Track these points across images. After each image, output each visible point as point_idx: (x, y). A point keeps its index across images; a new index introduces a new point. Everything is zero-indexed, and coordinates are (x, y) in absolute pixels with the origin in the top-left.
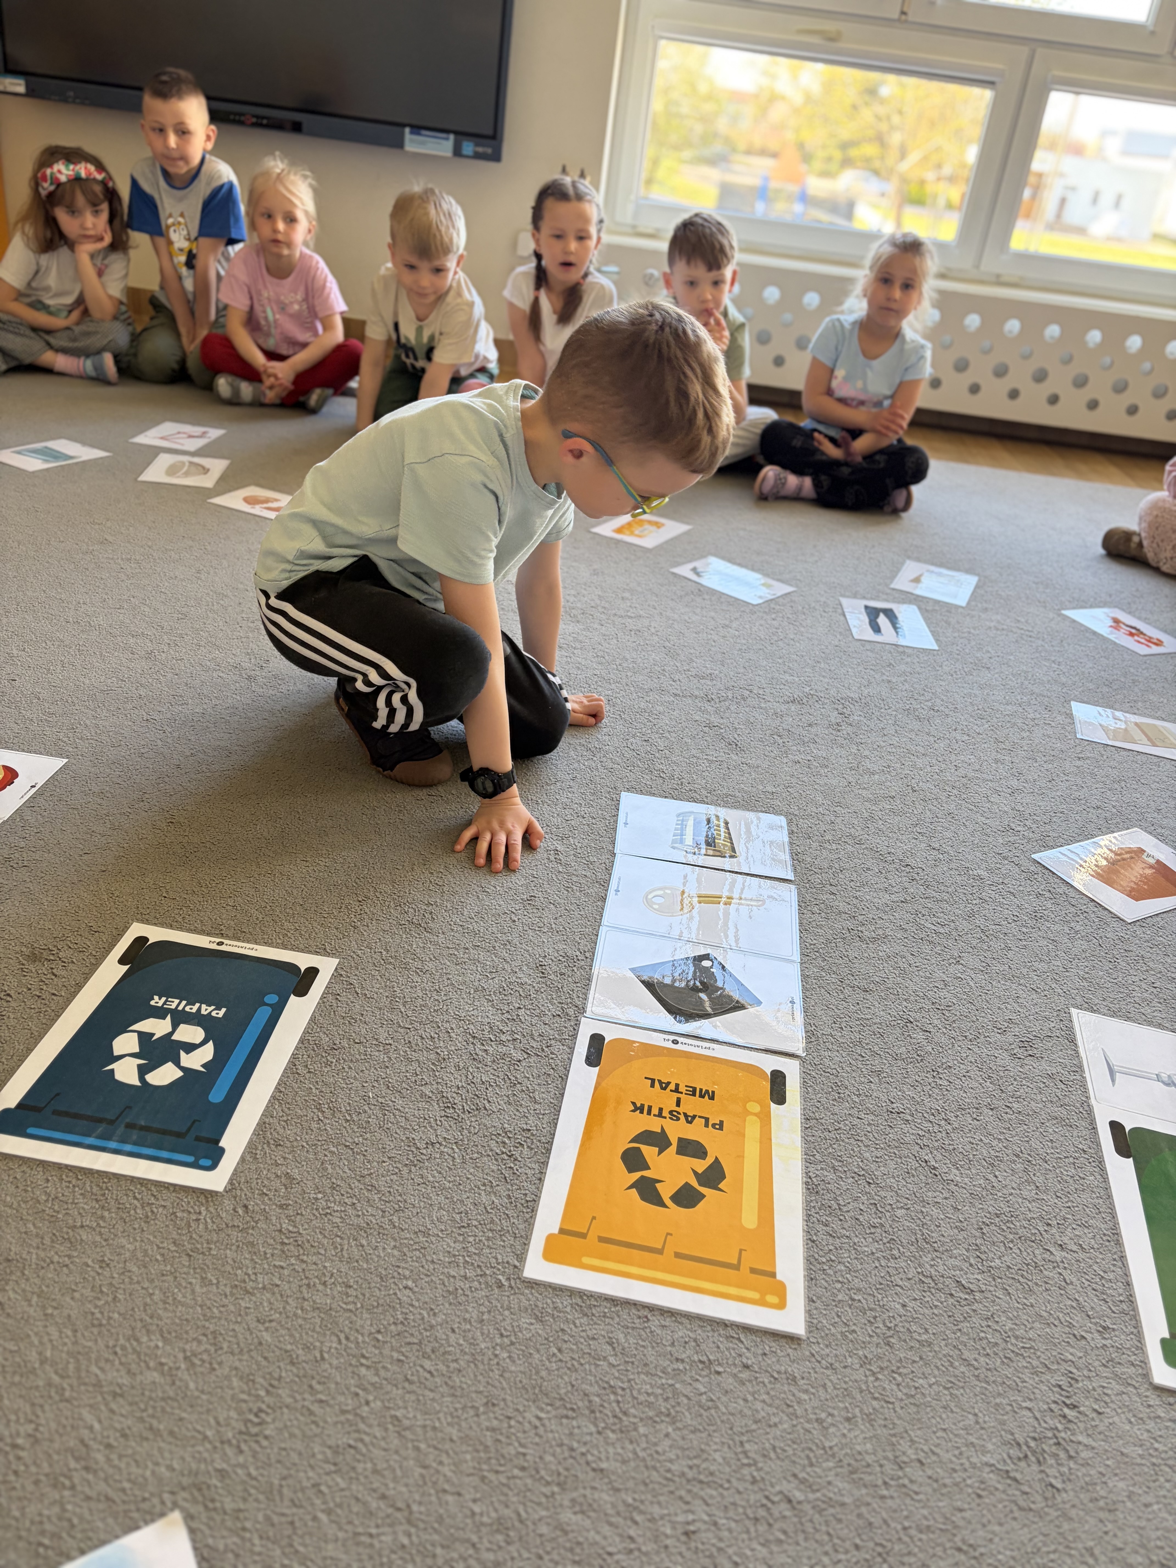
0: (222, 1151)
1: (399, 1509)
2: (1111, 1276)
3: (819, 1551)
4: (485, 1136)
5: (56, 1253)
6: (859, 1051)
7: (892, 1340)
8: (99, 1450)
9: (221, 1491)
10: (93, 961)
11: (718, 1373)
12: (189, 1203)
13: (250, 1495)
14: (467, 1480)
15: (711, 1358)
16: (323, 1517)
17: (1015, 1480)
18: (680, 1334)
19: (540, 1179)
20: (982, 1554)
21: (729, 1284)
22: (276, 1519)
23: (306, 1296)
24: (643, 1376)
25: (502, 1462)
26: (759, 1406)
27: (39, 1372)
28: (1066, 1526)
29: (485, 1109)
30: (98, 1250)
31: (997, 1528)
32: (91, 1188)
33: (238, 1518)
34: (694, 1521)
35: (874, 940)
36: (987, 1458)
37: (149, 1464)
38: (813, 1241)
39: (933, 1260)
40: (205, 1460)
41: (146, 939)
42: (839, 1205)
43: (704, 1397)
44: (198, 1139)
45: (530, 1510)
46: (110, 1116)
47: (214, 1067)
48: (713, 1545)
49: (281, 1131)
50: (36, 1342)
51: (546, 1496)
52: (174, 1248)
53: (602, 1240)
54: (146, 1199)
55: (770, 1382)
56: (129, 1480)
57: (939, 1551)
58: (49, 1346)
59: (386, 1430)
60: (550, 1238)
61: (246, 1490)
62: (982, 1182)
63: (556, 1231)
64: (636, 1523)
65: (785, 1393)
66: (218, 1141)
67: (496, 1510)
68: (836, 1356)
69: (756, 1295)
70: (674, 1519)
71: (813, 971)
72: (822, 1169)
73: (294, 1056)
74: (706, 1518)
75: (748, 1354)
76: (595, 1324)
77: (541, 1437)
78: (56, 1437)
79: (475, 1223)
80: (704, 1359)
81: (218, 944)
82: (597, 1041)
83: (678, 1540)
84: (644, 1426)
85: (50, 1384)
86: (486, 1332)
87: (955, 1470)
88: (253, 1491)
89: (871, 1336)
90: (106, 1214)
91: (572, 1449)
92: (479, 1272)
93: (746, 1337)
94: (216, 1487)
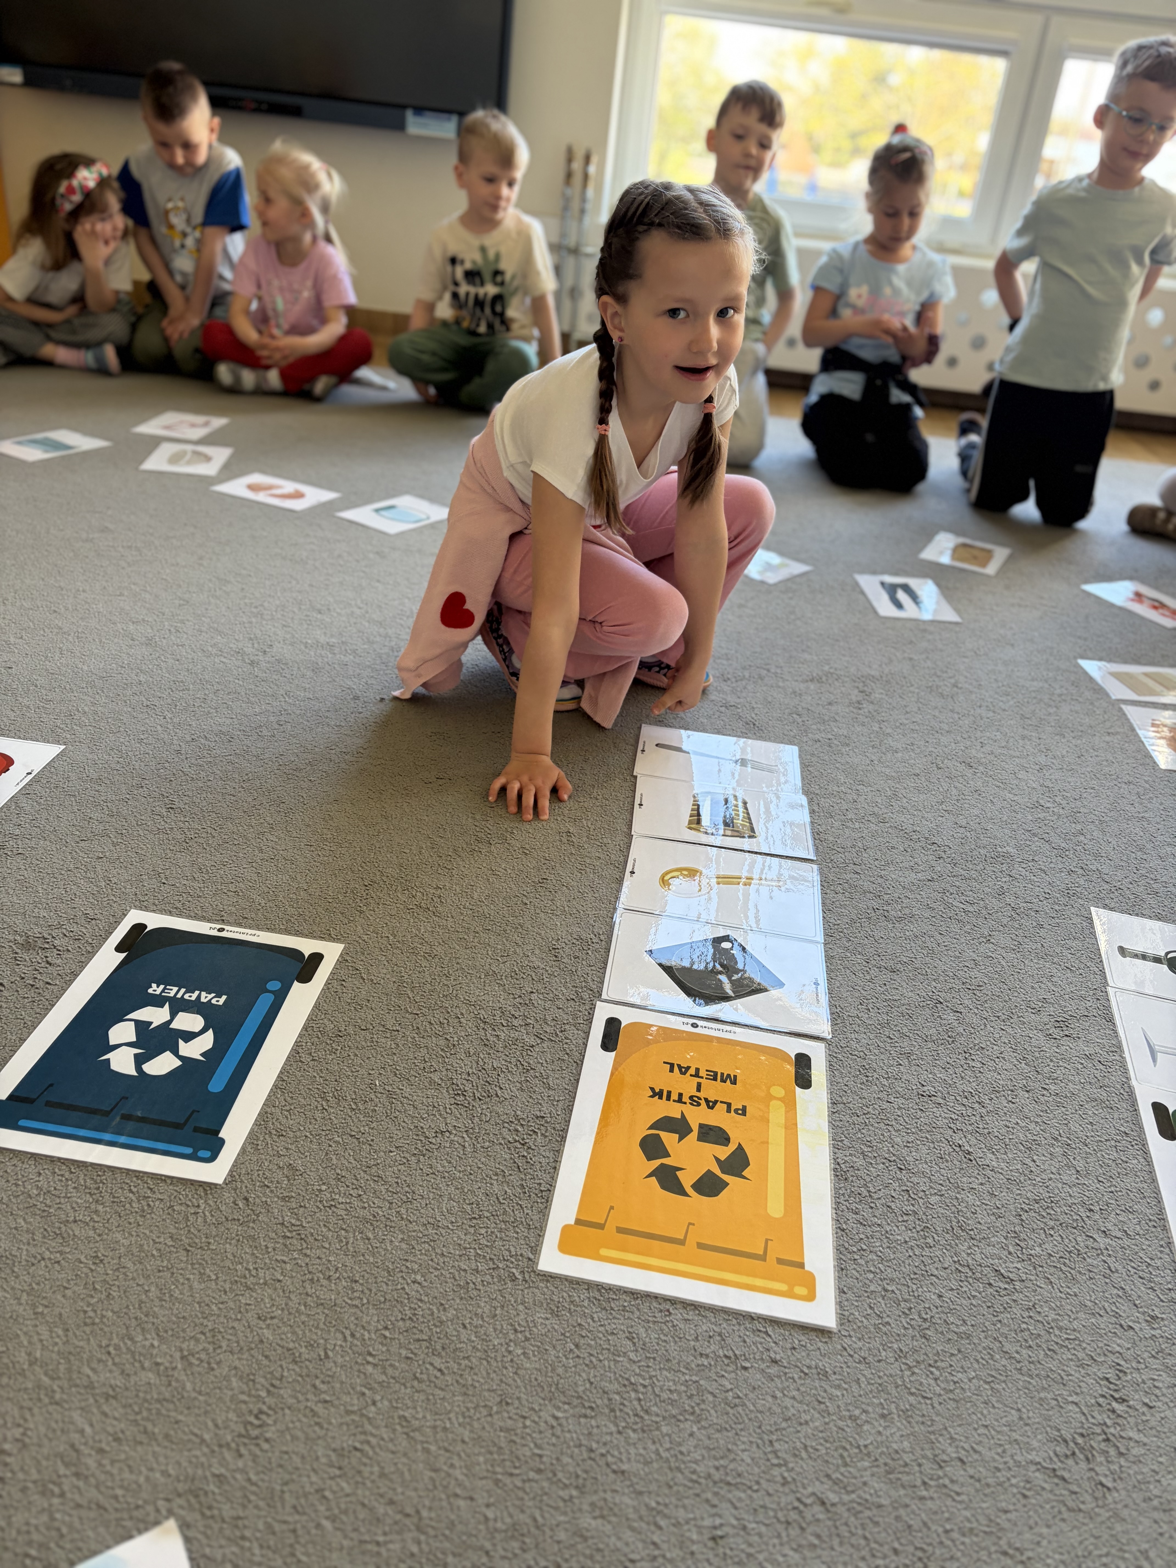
0: (222, 1142)
1: (408, 1515)
2: (1159, 1263)
3: (855, 1556)
4: (497, 1124)
5: (48, 1249)
6: (887, 1033)
7: (927, 1332)
8: (90, 1455)
9: (219, 1498)
10: (89, 949)
11: (745, 1368)
12: (187, 1195)
13: (250, 1501)
14: (480, 1483)
15: (737, 1352)
16: (327, 1524)
17: (1063, 1479)
18: (704, 1328)
19: (555, 1168)
20: (1029, 1559)
21: (755, 1275)
22: (277, 1527)
23: (309, 1291)
24: (665, 1372)
25: (517, 1464)
26: (788, 1402)
27: (27, 1373)
28: (1118, 1527)
29: (497, 1096)
30: (92, 1245)
31: (1045, 1530)
32: (85, 1181)
33: (237, 1527)
34: (721, 1525)
35: (900, 919)
36: (1033, 1456)
37: (143, 1469)
38: (843, 1230)
39: (970, 1248)
40: (202, 1465)
41: (145, 926)
42: (869, 1192)
43: (731, 1393)
44: (196, 1130)
45: (547, 1515)
46: (106, 1107)
47: (214, 1056)
48: (743, 1551)
49: (284, 1121)
50: (25, 1343)
51: (565, 1501)
52: (171, 1243)
53: (620, 1230)
54: (142, 1193)
55: (800, 1378)
56: (122, 1487)
57: (983, 1555)
58: (39, 1346)
59: (394, 1430)
60: (566, 1229)
61: (245, 1496)
62: (1019, 1167)
63: (572, 1222)
64: (660, 1528)
65: (816, 1389)
66: (219, 1132)
67: (511, 1516)
68: (870, 1349)
69: (784, 1287)
70: (699, 1523)
71: (837, 951)
72: (851, 1155)
73: (297, 1044)
74: (735, 1522)
75: (776, 1349)
76: (614, 1318)
77: (558, 1437)
78: (45, 1441)
79: (487, 1214)
80: (730, 1354)
81: (219, 930)
82: (613, 1024)
83: (705, 1546)
84: (667, 1425)
85: (39, 1386)
86: (499, 1327)
87: (998, 1470)
88: (252, 1498)
89: (905, 1328)
90: (100, 1208)
91: (591, 1450)
92: (492, 1266)
93: (774, 1330)
94: (214, 1493)
